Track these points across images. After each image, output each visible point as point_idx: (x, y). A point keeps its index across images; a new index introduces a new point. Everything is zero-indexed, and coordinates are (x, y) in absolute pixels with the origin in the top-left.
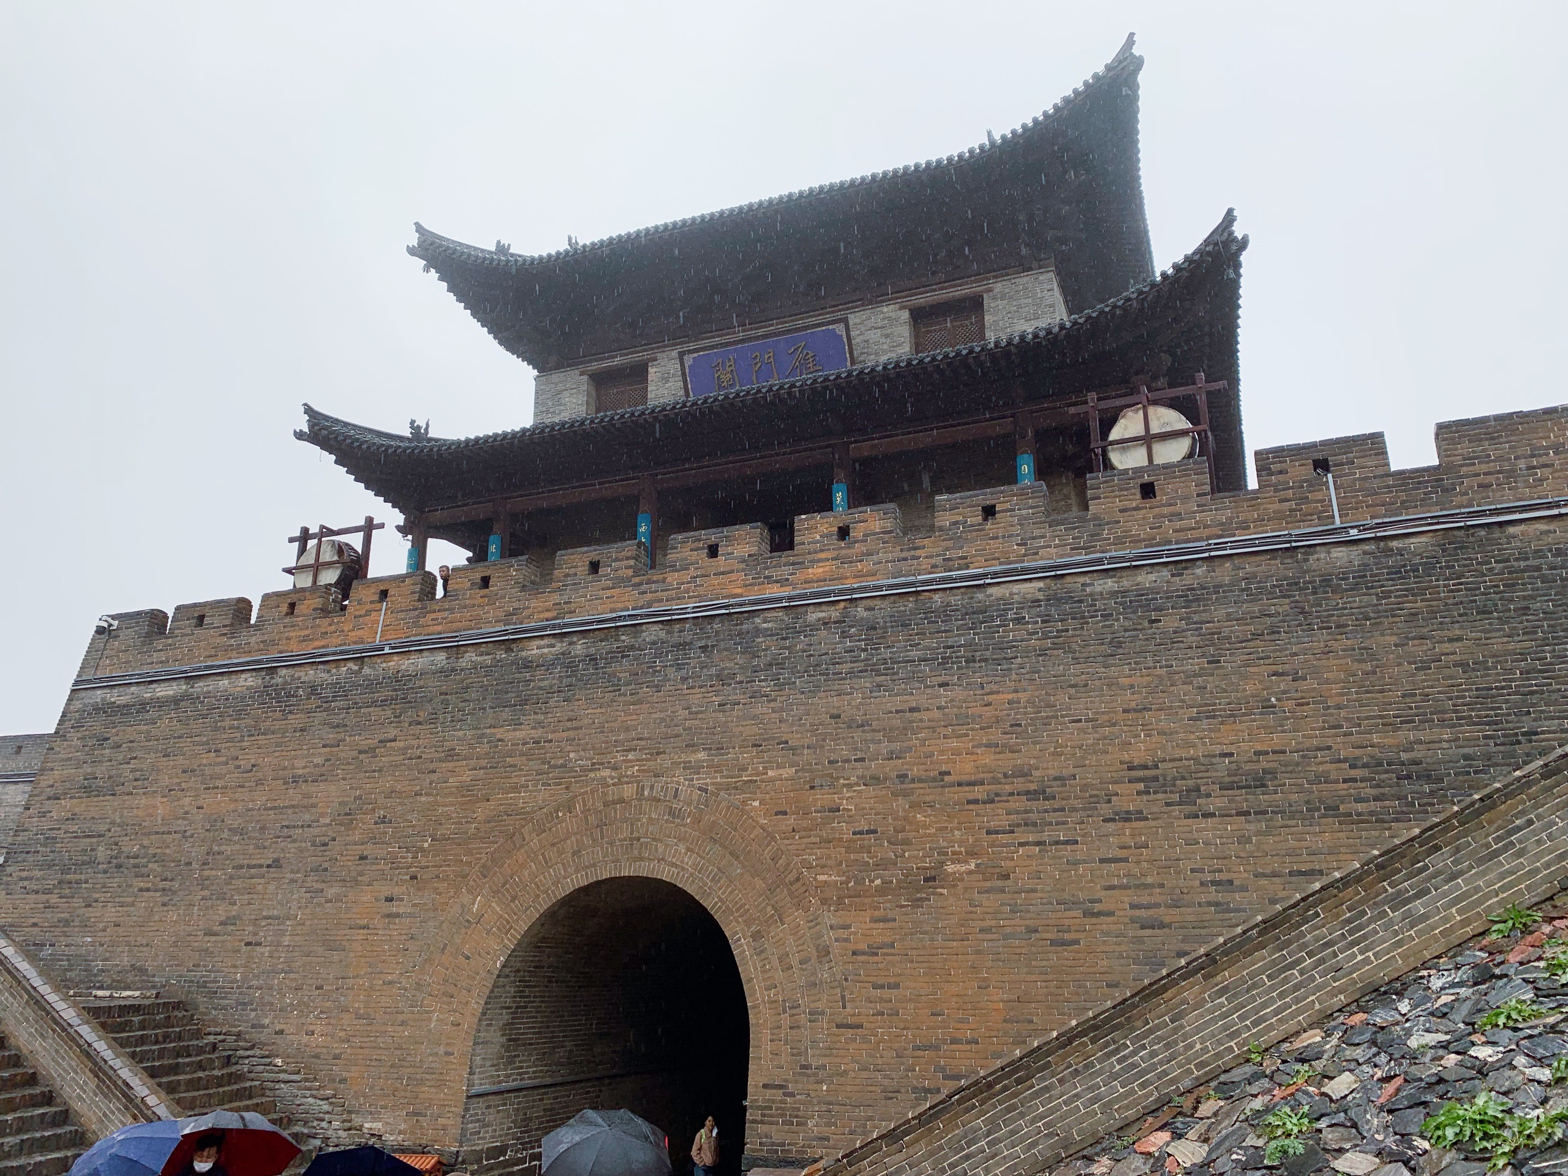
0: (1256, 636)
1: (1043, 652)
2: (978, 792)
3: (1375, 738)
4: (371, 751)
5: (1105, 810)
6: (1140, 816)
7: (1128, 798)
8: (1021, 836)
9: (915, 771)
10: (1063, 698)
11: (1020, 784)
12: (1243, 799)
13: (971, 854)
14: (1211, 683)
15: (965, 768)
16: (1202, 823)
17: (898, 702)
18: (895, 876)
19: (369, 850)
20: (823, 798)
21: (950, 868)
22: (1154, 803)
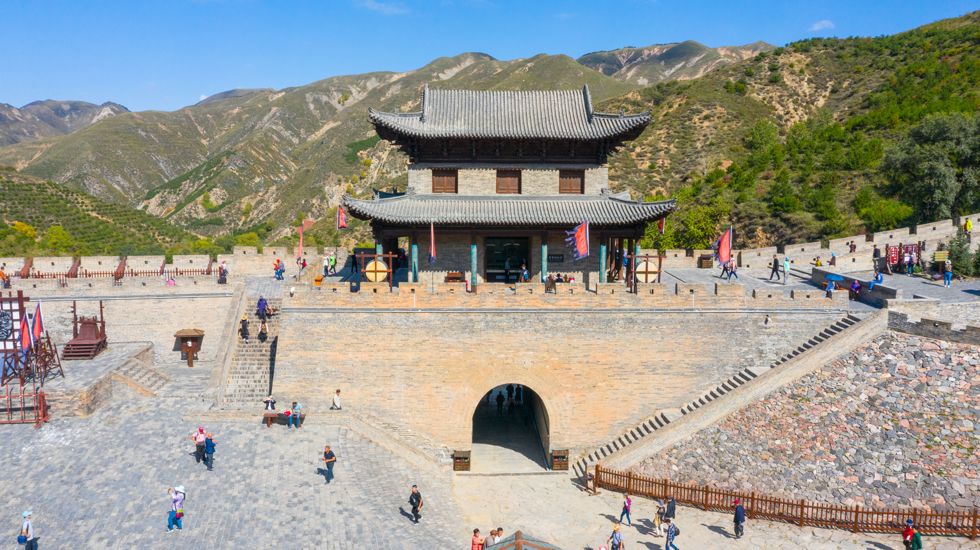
0: (672, 333)
1: (623, 332)
2: (606, 367)
3: (693, 359)
4: (420, 343)
5: (636, 372)
6: (643, 373)
7: (641, 369)
8: (616, 377)
9: (591, 361)
10: (628, 344)
11: (617, 365)
12: (665, 371)
13: (604, 381)
14: (661, 344)
15: (603, 361)
16: (656, 376)
17: (586, 342)
18: (586, 386)
19: (426, 373)
20: (566, 366)
21: (599, 384)
22: (646, 371)
